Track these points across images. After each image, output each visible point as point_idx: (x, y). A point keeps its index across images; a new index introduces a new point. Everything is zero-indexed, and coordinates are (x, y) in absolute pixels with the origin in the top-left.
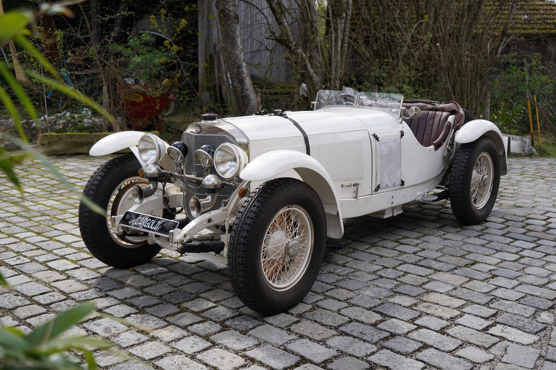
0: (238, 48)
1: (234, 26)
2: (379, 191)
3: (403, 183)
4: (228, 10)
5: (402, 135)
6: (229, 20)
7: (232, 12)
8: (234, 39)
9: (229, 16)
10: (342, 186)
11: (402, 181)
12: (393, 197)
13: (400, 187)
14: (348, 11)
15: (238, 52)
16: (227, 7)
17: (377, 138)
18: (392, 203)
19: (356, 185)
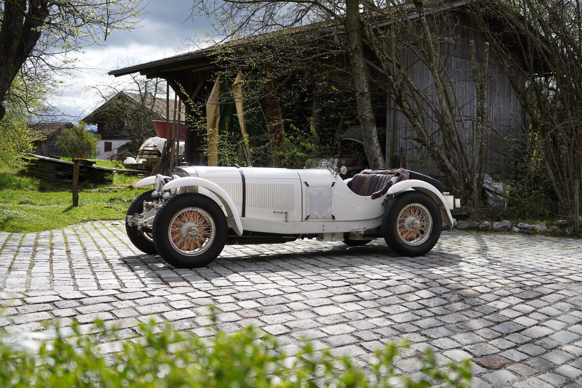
0: (374, 145)
1: (370, 128)
2: (309, 220)
3: (333, 217)
4: (365, 116)
5: (333, 185)
6: (366, 124)
7: (368, 117)
8: (371, 138)
9: (366, 121)
10: (274, 212)
11: (332, 216)
12: (324, 226)
13: (331, 220)
14: (483, 115)
15: (374, 149)
16: (364, 114)
17: (308, 185)
18: (324, 230)
19: (286, 213)
